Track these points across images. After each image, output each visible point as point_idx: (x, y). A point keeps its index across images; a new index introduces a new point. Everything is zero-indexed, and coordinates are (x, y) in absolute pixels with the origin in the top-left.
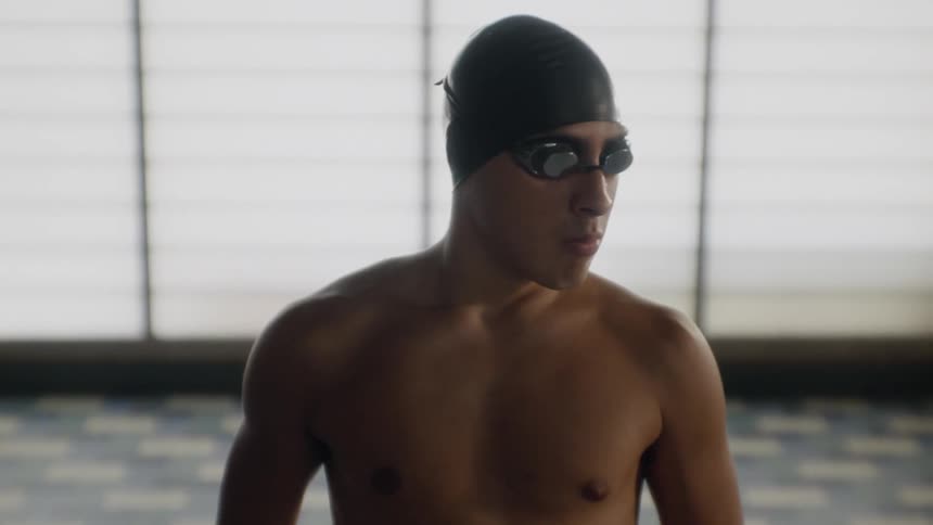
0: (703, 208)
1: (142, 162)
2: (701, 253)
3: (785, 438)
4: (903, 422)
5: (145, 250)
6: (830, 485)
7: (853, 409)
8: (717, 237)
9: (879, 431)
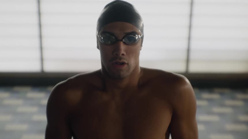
0: (189, 38)
1: (40, 25)
2: (188, 51)
3: (209, 100)
4: (240, 96)
5: (41, 48)
6: (221, 115)
7: (227, 91)
8: (193, 46)
9: (234, 98)
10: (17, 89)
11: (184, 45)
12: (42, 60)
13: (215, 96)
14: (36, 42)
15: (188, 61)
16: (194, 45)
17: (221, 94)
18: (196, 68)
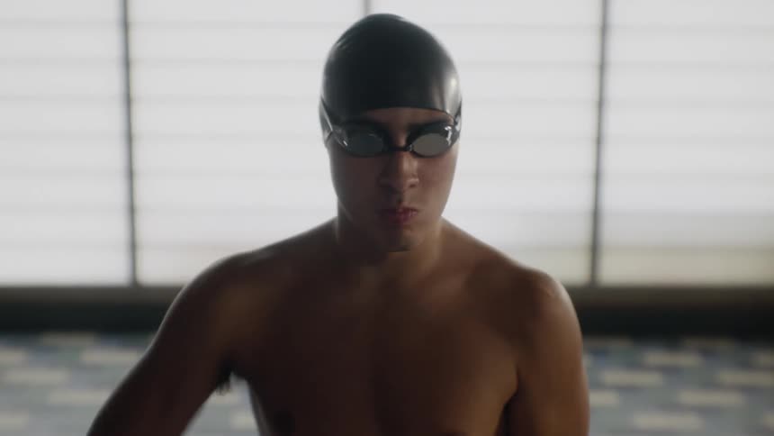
0: (598, 177)
2: (596, 216)
10: (51, 340)
11: (583, 201)
12: (133, 247)
13: (687, 359)
14: (115, 192)
15: (595, 249)
16: (613, 199)
17: (706, 353)
18: (620, 270)
